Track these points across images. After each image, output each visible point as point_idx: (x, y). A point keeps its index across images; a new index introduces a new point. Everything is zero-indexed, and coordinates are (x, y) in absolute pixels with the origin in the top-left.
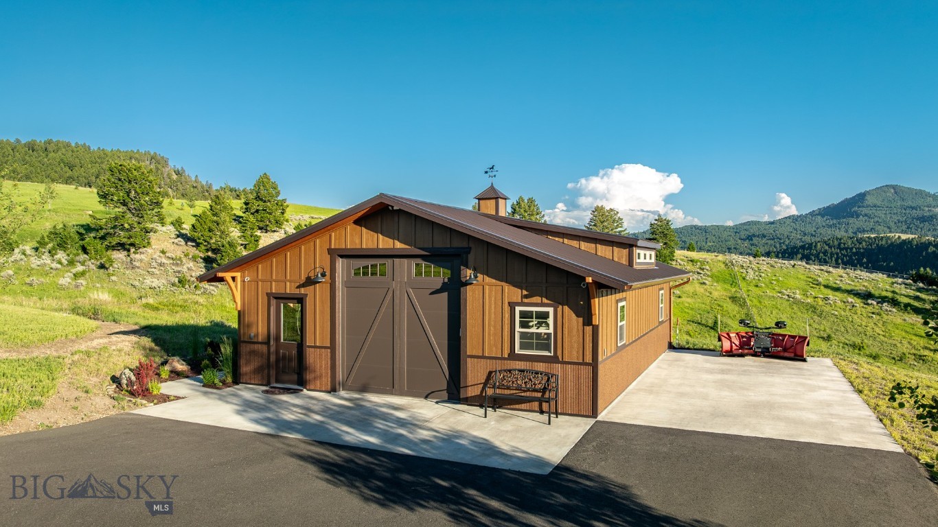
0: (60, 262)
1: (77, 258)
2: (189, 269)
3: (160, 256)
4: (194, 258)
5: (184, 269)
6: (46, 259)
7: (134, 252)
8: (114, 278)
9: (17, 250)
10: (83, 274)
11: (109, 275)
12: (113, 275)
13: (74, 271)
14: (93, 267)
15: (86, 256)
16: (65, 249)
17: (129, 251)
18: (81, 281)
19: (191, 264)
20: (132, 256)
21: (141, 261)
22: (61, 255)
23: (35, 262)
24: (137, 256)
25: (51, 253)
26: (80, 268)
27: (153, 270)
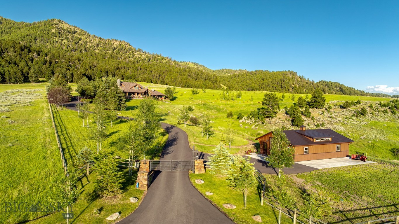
0: (252, 122)
1: (257, 120)
2: (286, 124)
3: (278, 120)
4: (288, 120)
5: (285, 124)
6: (249, 121)
7: (271, 119)
8: (265, 127)
9: (243, 118)
10: (258, 125)
11: (264, 126)
12: (265, 126)
13: (256, 124)
14: (260, 123)
15: (259, 120)
16: (254, 118)
17: (270, 118)
18: (257, 127)
19: (287, 122)
20: (271, 120)
21: (273, 121)
22: (253, 120)
23: (247, 122)
24: (272, 120)
25: (251, 119)
26: (257, 123)
27: (276, 124)
